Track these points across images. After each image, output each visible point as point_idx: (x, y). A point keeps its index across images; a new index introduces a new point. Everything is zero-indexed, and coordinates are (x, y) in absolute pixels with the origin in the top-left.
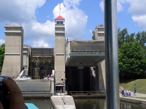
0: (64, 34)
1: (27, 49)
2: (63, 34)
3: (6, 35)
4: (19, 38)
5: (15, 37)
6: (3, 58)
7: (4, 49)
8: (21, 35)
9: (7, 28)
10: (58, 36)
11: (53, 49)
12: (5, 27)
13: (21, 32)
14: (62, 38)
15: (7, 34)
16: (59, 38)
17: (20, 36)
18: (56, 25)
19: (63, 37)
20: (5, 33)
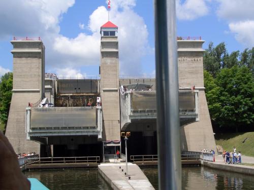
0: (117, 53)
1: (50, 82)
2: (116, 55)
3: (14, 57)
4: (36, 62)
5: (30, 60)
6: (9, 98)
7: (11, 82)
8: (40, 56)
9: (16, 45)
10: (107, 56)
11: (96, 81)
12: (12, 43)
13: (40, 51)
14: (114, 62)
15: (17, 55)
16: (109, 60)
17: (40, 58)
18: (102, 37)
19: (115, 59)
20: (12, 53)
